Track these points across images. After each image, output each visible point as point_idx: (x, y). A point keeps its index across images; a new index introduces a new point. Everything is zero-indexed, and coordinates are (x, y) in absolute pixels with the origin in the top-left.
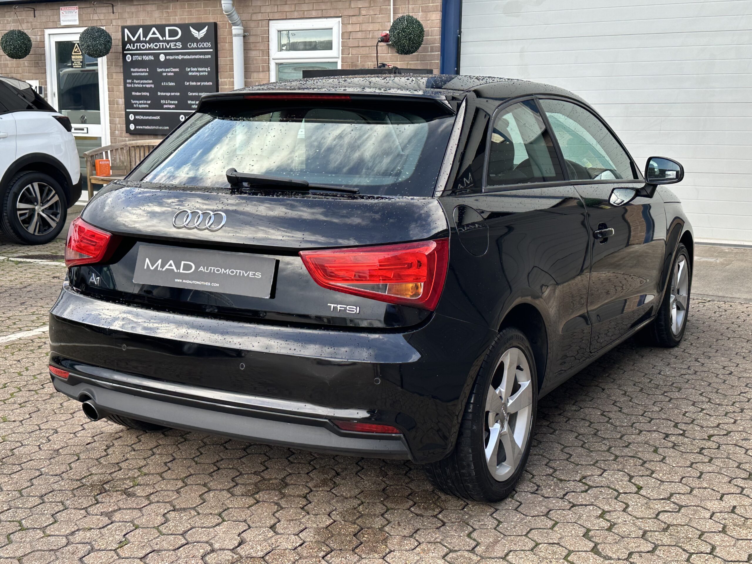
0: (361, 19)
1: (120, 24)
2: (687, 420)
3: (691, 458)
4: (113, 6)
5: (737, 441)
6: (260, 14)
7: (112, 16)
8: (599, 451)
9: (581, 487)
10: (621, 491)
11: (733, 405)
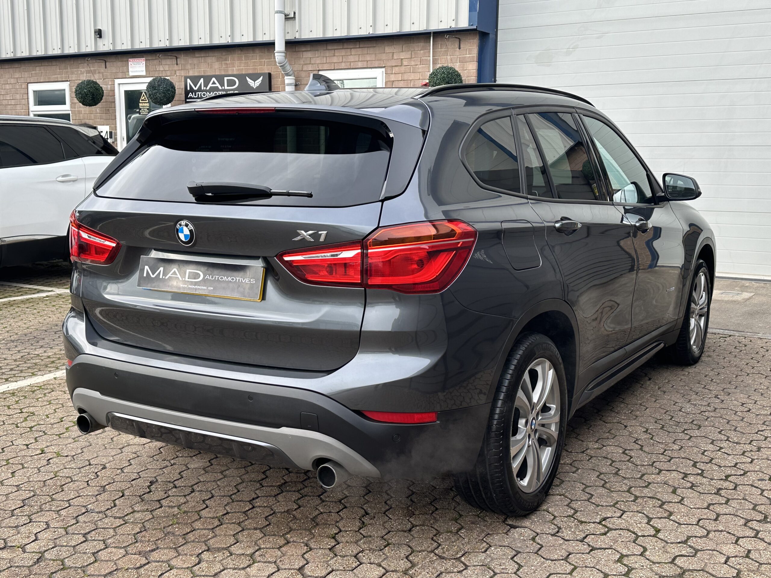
0: (403, 69)
1: (183, 75)
2: (706, 459)
3: (709, 499)
4: (177, 58)
5: (753, 481)
6: (311, 65)
7: (176, 67)
8: (619, 491)
9: (601, 529)
10: (640, 534)
11: (750, 443)
